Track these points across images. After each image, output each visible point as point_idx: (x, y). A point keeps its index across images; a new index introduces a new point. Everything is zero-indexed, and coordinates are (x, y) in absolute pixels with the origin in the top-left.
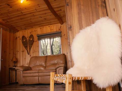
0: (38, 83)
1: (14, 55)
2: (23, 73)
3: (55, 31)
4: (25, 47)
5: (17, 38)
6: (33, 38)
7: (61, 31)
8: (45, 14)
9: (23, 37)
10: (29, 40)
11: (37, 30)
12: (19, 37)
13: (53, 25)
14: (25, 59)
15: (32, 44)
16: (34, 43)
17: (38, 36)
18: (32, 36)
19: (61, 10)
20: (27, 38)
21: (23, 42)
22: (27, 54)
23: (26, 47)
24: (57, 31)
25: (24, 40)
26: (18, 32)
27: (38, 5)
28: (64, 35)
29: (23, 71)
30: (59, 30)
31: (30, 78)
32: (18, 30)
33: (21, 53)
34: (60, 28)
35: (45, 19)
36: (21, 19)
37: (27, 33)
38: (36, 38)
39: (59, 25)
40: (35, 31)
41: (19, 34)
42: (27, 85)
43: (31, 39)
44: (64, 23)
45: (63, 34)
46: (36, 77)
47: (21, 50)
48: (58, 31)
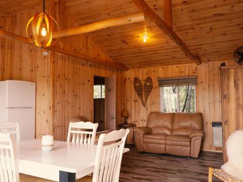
0: (164, 153)
1: (123, 105)
2: (143, 137)
3: (187, 75)
4: (138, 95)
5: (126, 79)
6: (151, 82)
7: (197, 76)
8: (175, 51)
9: (136, 80)
10: (146, 85)
11: (157, 71)
12: (129, 79)
13: (184, 65)
14: (139, 112)
15: (149, 92)
16: (153, 91)
17: (159, 81)
18: (149, 79)
19: (200, 48)
20: (142, 82)
21: (135, 87)
22: (141, 106)
23: (140, 95)
24: (190, 75)
25: (138, 85)
26: (127, 70)
27: (167, 42)
28: (202, 82)
29: (143, 135)
30: (194, 74)
31: (153, 145)
32: (129, 67)
33: (133, 102)
34: (196, 70)
35: (173, 57)
36: (137, 56)
37: (142, 74)
38: (155, 83)
39: (194, 65)
40: (154, 71)
41: (130, 74)
42: (148, 153)
43: (148, 84)
44: (202, 64)
45: (199, 81)
46: (162, 145)
47: (133, 99)
48: (192, 76)
